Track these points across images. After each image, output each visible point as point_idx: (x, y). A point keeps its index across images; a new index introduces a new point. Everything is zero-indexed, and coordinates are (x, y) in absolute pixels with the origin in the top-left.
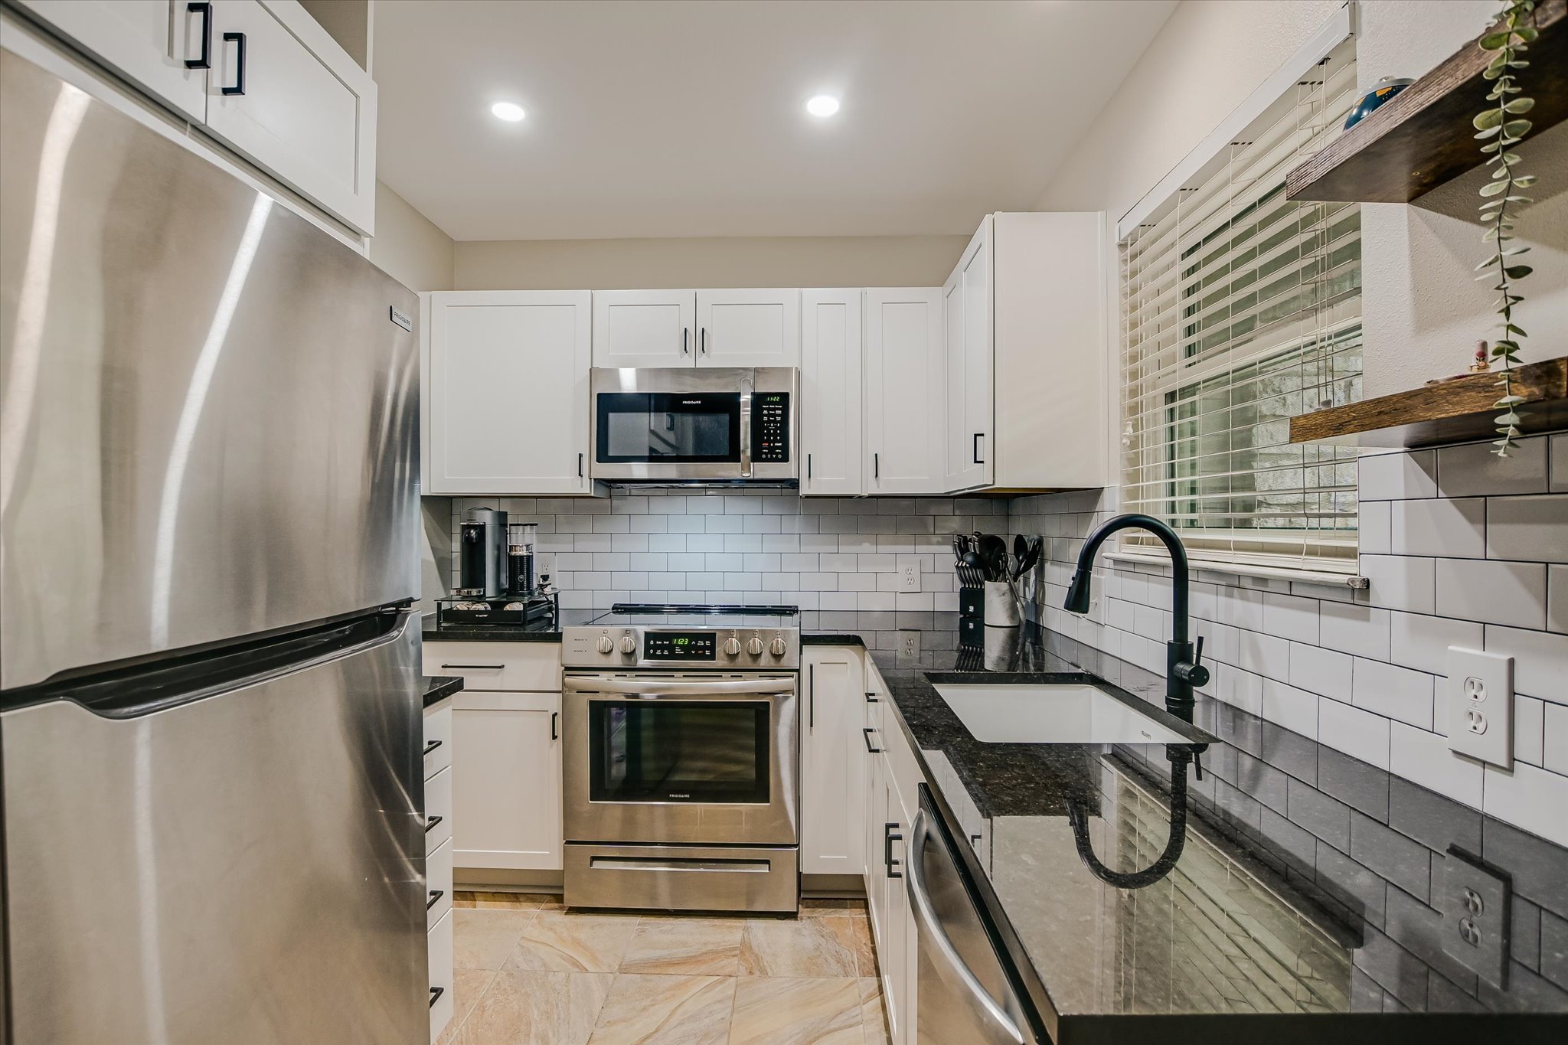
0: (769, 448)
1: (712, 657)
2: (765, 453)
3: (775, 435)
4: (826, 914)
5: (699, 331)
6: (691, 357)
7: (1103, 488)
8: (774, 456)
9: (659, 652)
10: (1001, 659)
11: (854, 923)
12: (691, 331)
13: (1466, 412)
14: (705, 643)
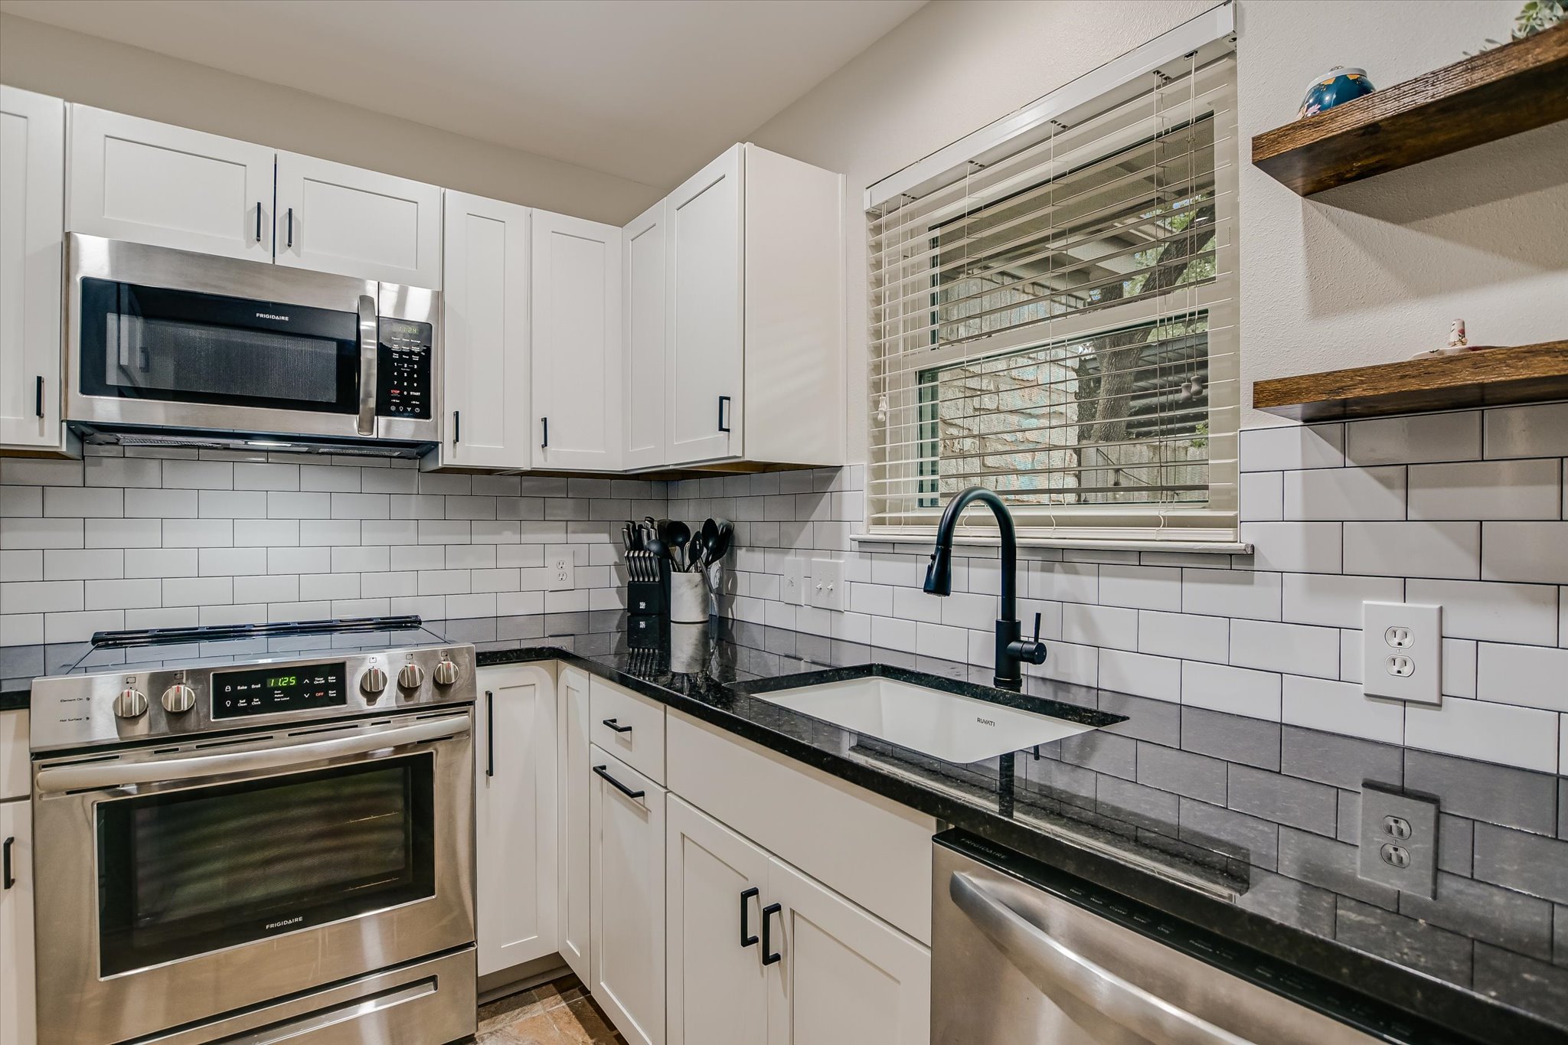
0: (401, 397)
1: (341, 699)
2: (395, 404)
3: (410, 379)
4: (512, 1020)
5: (282, 212)
6: (266, 250)
7: (842, 466)
8: (409, 409)
9: (242, 703)
10: (693, 659)
11: (555, 1020)
12: (268, 209)
13: (1536, 375)
14: (326, 679)
